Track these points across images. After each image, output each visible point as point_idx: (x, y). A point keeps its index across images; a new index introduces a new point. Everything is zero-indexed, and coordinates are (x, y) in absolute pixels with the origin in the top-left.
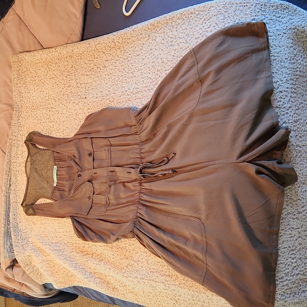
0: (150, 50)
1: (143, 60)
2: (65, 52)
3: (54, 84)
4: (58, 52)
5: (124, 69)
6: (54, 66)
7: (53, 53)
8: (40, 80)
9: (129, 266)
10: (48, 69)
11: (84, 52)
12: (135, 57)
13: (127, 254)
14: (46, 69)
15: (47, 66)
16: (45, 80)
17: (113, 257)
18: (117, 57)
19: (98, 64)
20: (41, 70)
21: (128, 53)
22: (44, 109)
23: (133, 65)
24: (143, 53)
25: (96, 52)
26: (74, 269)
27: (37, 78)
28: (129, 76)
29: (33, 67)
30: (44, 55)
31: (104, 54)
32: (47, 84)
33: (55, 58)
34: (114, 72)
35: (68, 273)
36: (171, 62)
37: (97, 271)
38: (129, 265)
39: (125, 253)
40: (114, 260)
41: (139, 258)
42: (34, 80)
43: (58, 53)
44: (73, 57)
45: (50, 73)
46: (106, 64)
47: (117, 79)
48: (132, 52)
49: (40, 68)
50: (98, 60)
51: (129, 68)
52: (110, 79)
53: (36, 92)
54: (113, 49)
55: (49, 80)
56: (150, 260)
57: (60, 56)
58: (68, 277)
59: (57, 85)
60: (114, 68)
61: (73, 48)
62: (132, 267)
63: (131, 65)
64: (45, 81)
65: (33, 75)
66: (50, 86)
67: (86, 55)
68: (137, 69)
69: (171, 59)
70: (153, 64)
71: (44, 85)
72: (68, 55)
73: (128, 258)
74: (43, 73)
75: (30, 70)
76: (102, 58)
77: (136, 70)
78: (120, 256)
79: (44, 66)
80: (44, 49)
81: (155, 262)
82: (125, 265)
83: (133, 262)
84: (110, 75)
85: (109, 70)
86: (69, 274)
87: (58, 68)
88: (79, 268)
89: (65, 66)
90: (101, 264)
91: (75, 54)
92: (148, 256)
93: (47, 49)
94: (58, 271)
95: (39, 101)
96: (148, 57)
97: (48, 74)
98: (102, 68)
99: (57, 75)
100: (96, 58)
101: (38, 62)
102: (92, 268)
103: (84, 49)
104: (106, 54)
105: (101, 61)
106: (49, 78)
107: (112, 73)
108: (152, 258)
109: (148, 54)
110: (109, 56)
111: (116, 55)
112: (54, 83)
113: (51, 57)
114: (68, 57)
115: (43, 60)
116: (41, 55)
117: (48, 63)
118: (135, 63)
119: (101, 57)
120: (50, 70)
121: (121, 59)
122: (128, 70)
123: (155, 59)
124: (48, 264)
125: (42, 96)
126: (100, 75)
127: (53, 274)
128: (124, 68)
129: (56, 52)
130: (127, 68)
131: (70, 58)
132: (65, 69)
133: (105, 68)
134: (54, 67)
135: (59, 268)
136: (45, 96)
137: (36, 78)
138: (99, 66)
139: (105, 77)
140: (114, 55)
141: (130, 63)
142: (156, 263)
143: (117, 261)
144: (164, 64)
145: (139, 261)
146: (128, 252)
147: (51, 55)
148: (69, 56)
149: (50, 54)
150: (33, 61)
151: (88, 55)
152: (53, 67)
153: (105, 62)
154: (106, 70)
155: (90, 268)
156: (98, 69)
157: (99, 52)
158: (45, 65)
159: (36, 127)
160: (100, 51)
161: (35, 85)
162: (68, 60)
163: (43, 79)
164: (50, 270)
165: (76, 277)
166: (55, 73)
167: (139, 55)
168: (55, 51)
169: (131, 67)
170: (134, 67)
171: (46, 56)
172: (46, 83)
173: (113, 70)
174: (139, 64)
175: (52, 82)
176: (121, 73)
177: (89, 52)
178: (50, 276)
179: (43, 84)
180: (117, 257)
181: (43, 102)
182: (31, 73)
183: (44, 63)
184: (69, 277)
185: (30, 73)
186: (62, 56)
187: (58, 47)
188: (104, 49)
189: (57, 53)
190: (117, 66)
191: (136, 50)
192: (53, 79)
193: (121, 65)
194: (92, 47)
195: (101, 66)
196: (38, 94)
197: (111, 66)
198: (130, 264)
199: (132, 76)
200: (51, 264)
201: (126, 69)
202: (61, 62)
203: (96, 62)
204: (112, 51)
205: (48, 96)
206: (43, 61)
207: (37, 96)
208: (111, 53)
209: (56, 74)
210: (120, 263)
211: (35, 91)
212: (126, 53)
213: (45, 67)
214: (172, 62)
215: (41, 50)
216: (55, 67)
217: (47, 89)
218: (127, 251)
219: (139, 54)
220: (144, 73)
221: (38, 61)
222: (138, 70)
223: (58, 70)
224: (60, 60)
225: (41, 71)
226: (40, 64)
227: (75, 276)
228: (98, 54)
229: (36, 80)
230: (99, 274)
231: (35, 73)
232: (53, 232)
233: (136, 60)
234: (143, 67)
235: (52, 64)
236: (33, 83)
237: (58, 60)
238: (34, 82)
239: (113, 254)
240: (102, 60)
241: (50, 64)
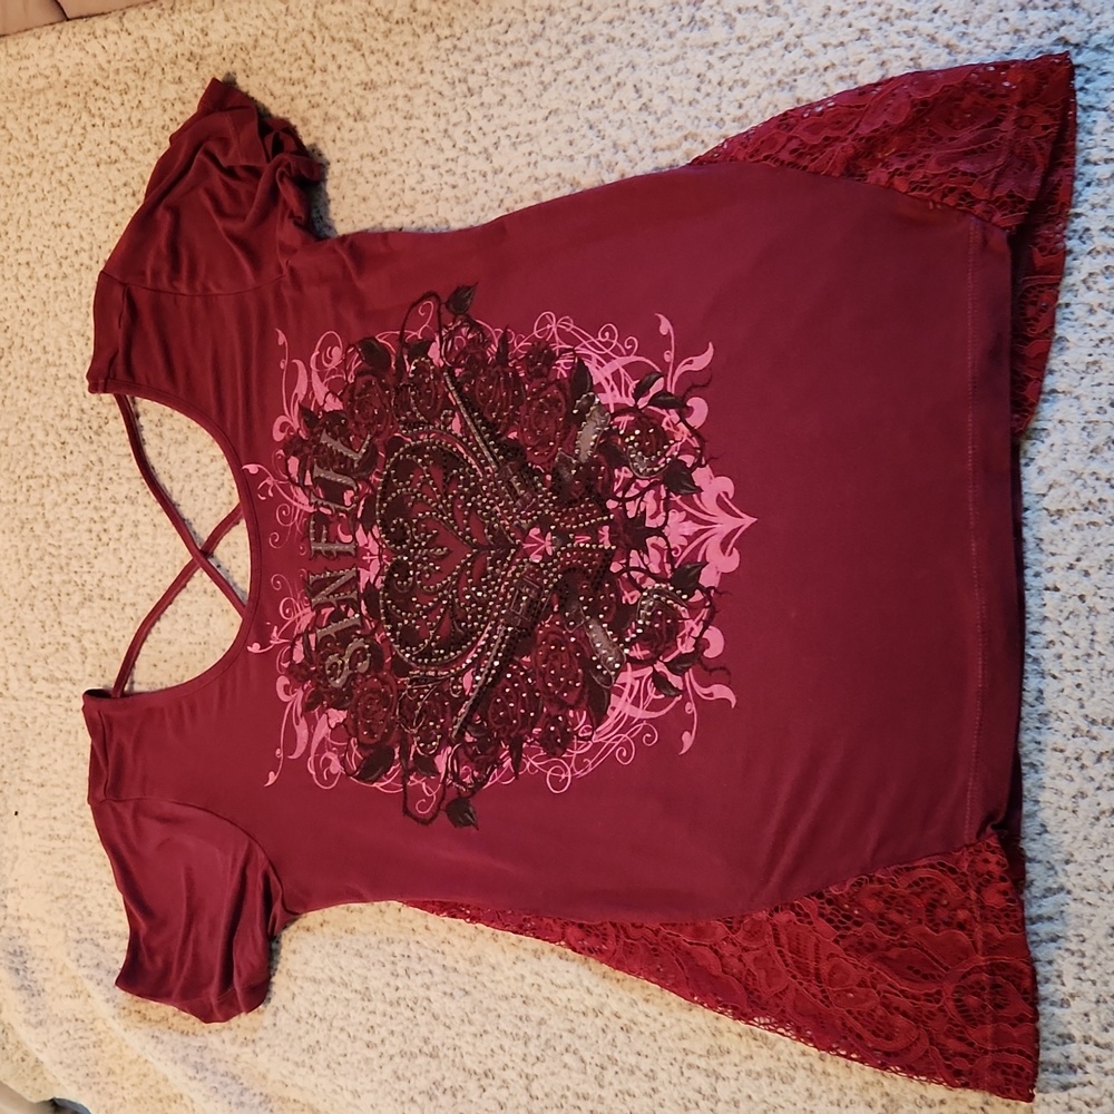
0: (584, 42)
1: (545, 89)
2: (168, 38)
3: (116, 189)
4: (135, 35)
5: (446, 131)
6: (117, 101)
7: (112, 38)
8: (48, 173)
9: (439, 1093)
10: (85, 117)
11: (263, 42)
12: (504, 76)
13: (436, 1035)
14: (76, 116)
15: (81, 105)
16: (73, 169)
17: (367, 1037)
18: (416, 71)
19: (330, 101)
20: (51, 125)
21: (469, 49)
22: (75, 312)
23: (491, 112)
24: (546, 54)
25: (319, 39)
26: (191, 1073)
27: (36, 160)
28: (470, 168)
29: (18, 113)
30: (66, 52)
31: (356, 54)
32: (86, 192)
33: (121, 65)
34: (398, 143)
35: (162, 1087)
36: (686, 108)
37: (293, 1094)
38: (441, 1090)
39: (424, 1031)
40: (371, 1054)
41: (490, 1063)
42: (24, 171)
43: (132, 37)
44: (210, 60)
45: (94, 135)
46: (364, 103)
47: (411, 181)
48: (490, 47)
49: (49, 111)
50: (328, 78)
51: (473, 129)
52: (382, 180)
53: (34, 230)
54: (402, 27)
55: (95, 168)
56: (542, 1081)
57: (143, 54)
58: (161, 1101)
59: (134, 195)
60: (402, 125)
61: (204, 19)
62: (452, 1101)
63: (483, 111)
64: (76, 175)
65: (19, 150)
66: (100, 202)
67: (273, 53)
68: (514, 135)
69: (688, 96)
70: (593, 115)
71: (72, 197)
72: (179, 48)
73: (438, 1056)
74: (62, 138)
75: (8, 126)
76: (349, 74)
77: (505, 142)
78: (401, 1038)
79: (71, 101)
80: (68, 20)
81: (568, 1094)
82: (422, 1083)
83: (461, 1077)
84: (383, 160)
85: (379, 132)
86: (165, 1091)
87: (136, 115)
88: (214, 1073)
89: (168, 106)
90: (315, 1066)
91: (214, 48)
92: (531, 1060)
93: (80, 22)
94: (118, 1071)
95: (44, 271)
96: (569, 75)
97: (86, 143)
98: (345, 121)
99: (130, 146)
100: (318, 72)
101: (41, 87)
102: (271, 1077)
103: (259, 22)
104: (367, 54)
105: (341, 85)
106: (92, 160)
107: (389, 147)
108: (553, 1074)
109: (569, 62)
110: (379, 63)
111: (413, 59)
112: (119, 183)
113: (102, 59)
114: (182, 61)
115: (66, 75)
116: (53, 49)
117: (86, 89)
118: (500, 103)
119: (343, 68)
120: (98, 121)
121: (437, 81)
122: (466, 137)
123: (606, 90)
124: (66, 1035)
125: (63, 246)
126: (339, 155)
127: (94, 1077)
128: (450, 128)
129: (124, 34)
130: (461, 129)
131: (192, 66)
132: (166, 117)
133: (360, 125)
134: (115, 107)
135: (118, 1053)
136: (76, 248)
137: (35, 163)
138: (332, 110)
139: (357, 165)
140: (404, 59)
141: (475, 100)
142: (572, 1100)
143: (385, 1060)
144: (651, 120)
145: (486, 1075)
146: (442, 1028)
147: (99, 51)
148: (187, 55)
149: (93, 46)
150: (18, 80)
151: (278, 55)
152: (110, 111)
153: (359, 90)
154: (362, 133)
155: (264, 1077)
156: (327, 128)
157: (333, 39)
158: (76, 98)
159: (35, 400)
160: (337, 37)
161: (32, 197)
162: (184, 74)
163: (63, 164)
164: (78, 1062)
165: (195, 1106)
166: (122, 135)
167: (522, 64)
168: (116, 27)
169: (483, 123)
170: (496, 121)
171: (77, 55)
172: (80, 185)
173: (395, 134)
174: (520, 111)
175: (107, 183)
176: (432, 150)
177: (286, 41)
178: (80, 1089)
179: (63, 189)
180: (387, 1042)
181: (65, 276)
182: (14, 141)
183: (70, 91)
184: (165, 1101)
185: (7, 138)
186: (150, 57)
187: (132, 13)
188: (357, 25)
189: (126, 40)
190: (416, 114)
191: (510, 36)
192: (114, 167)
193: (432, 109)
194: (299, 16)
195: (342, 114)
196: (46, 237)
197: (387, 114)
198: (447, 1084)
199: (486, 167)
200: (80, 1034)
201: (458, 133)
202: (147, 84)
203: (317, 90)
204: (397, 39)
205: (87, 247)
206: (62, 78)
207: (41, 248)
208: (389, 48)
209: (123, 143)
210: (400, 1073)
211: (32, 221)
212: (462, 50)
213: (74, 110)
214: (693, 112)
215: (50, 28)
216: (121, 110)
217: (84, 216)
218: (434, 1022)
219: (526, 59)
220: (544, 157)
221: (40, 83)
222: (514, 140)
223: (135, 124)
224: (142, 72)
225: (51, 130)
226: (50, 94)
227: (189, 1104)
228: (328, 50)
229: (35, 174)
230: (298, 1106)
231: (27, 138)
232: (105, 885)
233: (507, 90)
234: (541, 126)
235: (104, 93)
236: (22, 188)
237: (130, 77)
238: (26, 183)
239: (368, 1027)
240: (346, 83)
241: (98, 91)
